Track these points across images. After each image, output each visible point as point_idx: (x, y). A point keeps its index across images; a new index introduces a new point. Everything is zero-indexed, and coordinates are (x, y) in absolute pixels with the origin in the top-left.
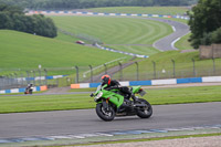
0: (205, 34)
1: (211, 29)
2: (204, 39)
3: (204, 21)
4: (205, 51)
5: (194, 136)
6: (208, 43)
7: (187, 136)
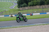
0: (21, 5)
1: (22, 4)
2: (21, 6)
3: (20, 2)
4: (21, 9)
5: (19, 27)
6: (21, 7)
7: (17, 27)
